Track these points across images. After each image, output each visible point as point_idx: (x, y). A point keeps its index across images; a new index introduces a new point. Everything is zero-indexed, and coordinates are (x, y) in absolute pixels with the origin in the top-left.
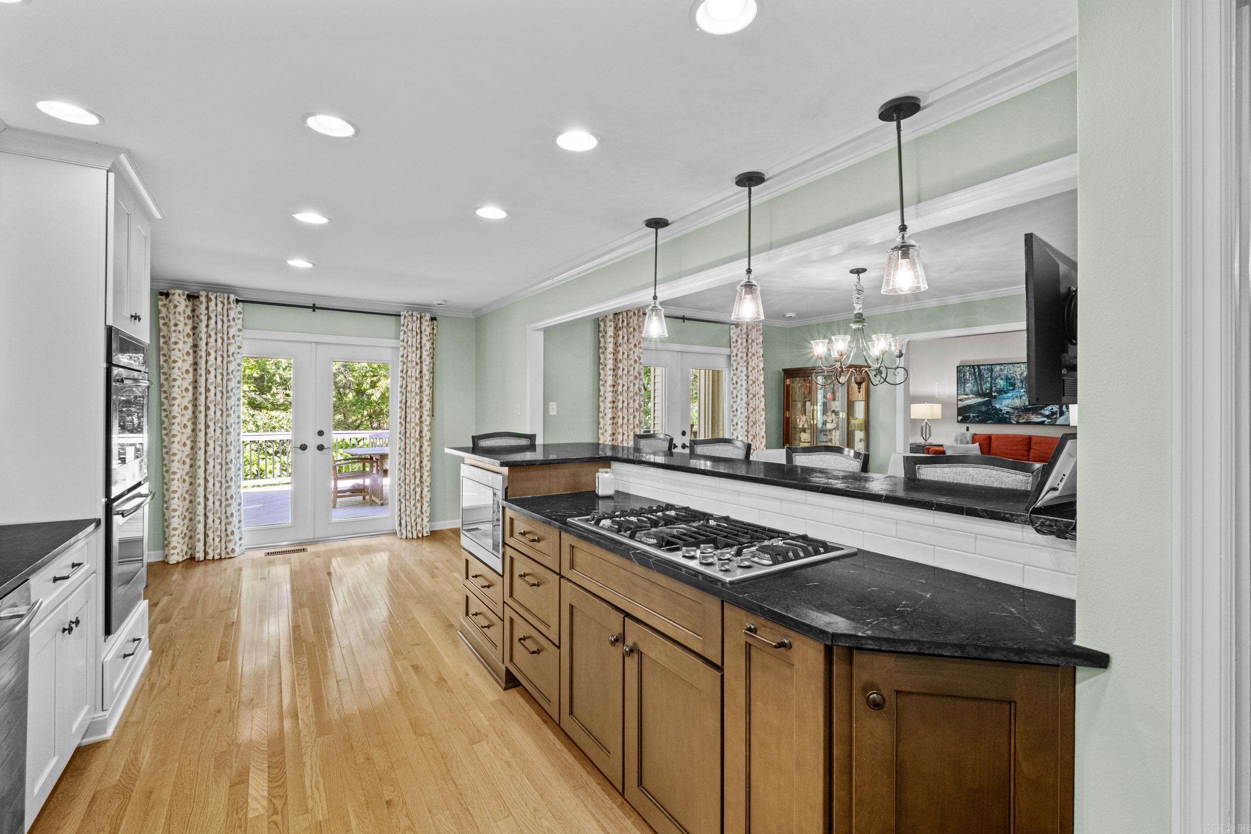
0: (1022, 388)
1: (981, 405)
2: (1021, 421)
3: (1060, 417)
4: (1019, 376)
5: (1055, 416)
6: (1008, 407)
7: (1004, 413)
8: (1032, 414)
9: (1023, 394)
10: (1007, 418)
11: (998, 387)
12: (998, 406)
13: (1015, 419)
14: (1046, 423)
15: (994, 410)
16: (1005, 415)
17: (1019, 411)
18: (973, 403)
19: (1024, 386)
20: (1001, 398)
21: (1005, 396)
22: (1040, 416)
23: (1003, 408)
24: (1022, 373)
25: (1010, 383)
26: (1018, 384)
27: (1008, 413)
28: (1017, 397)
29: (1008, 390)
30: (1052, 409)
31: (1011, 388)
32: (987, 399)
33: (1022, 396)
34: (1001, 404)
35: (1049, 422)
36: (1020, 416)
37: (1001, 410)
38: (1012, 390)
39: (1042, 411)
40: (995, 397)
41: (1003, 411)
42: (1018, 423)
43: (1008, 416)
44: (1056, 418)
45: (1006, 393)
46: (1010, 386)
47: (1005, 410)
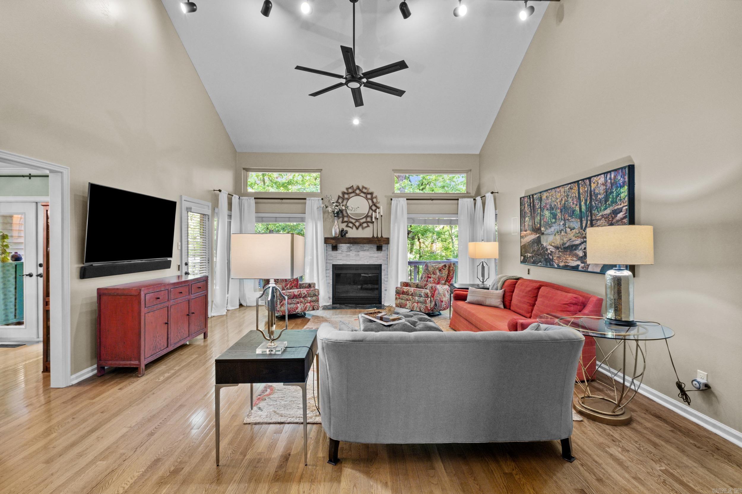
0: (562, 219)
1: (534, 243)
2: (561, 264)
6: (551, 245)
8: (569, 255)
10: (551, 259)
11: (545, 220)
13: (557, 261)
14: (580, 268)
15: (542, 248)
16: (549, 255)
17: (559, 251)
18: (530, 240)
19: (563, 217)
22: (575, 259)
23: (548, 247)
24: (562, 199)
25: (553, 213)
26: (559, 214)
27: (551, 253)
29: (552, 223)
31: (554, 220)
32: (538, 235)
35: (583, 268)
36: (560, 257)
37: (547, 250)
42: (559, 267)
43: (551, 257)
46: (553, 218)
47: (549, 249)
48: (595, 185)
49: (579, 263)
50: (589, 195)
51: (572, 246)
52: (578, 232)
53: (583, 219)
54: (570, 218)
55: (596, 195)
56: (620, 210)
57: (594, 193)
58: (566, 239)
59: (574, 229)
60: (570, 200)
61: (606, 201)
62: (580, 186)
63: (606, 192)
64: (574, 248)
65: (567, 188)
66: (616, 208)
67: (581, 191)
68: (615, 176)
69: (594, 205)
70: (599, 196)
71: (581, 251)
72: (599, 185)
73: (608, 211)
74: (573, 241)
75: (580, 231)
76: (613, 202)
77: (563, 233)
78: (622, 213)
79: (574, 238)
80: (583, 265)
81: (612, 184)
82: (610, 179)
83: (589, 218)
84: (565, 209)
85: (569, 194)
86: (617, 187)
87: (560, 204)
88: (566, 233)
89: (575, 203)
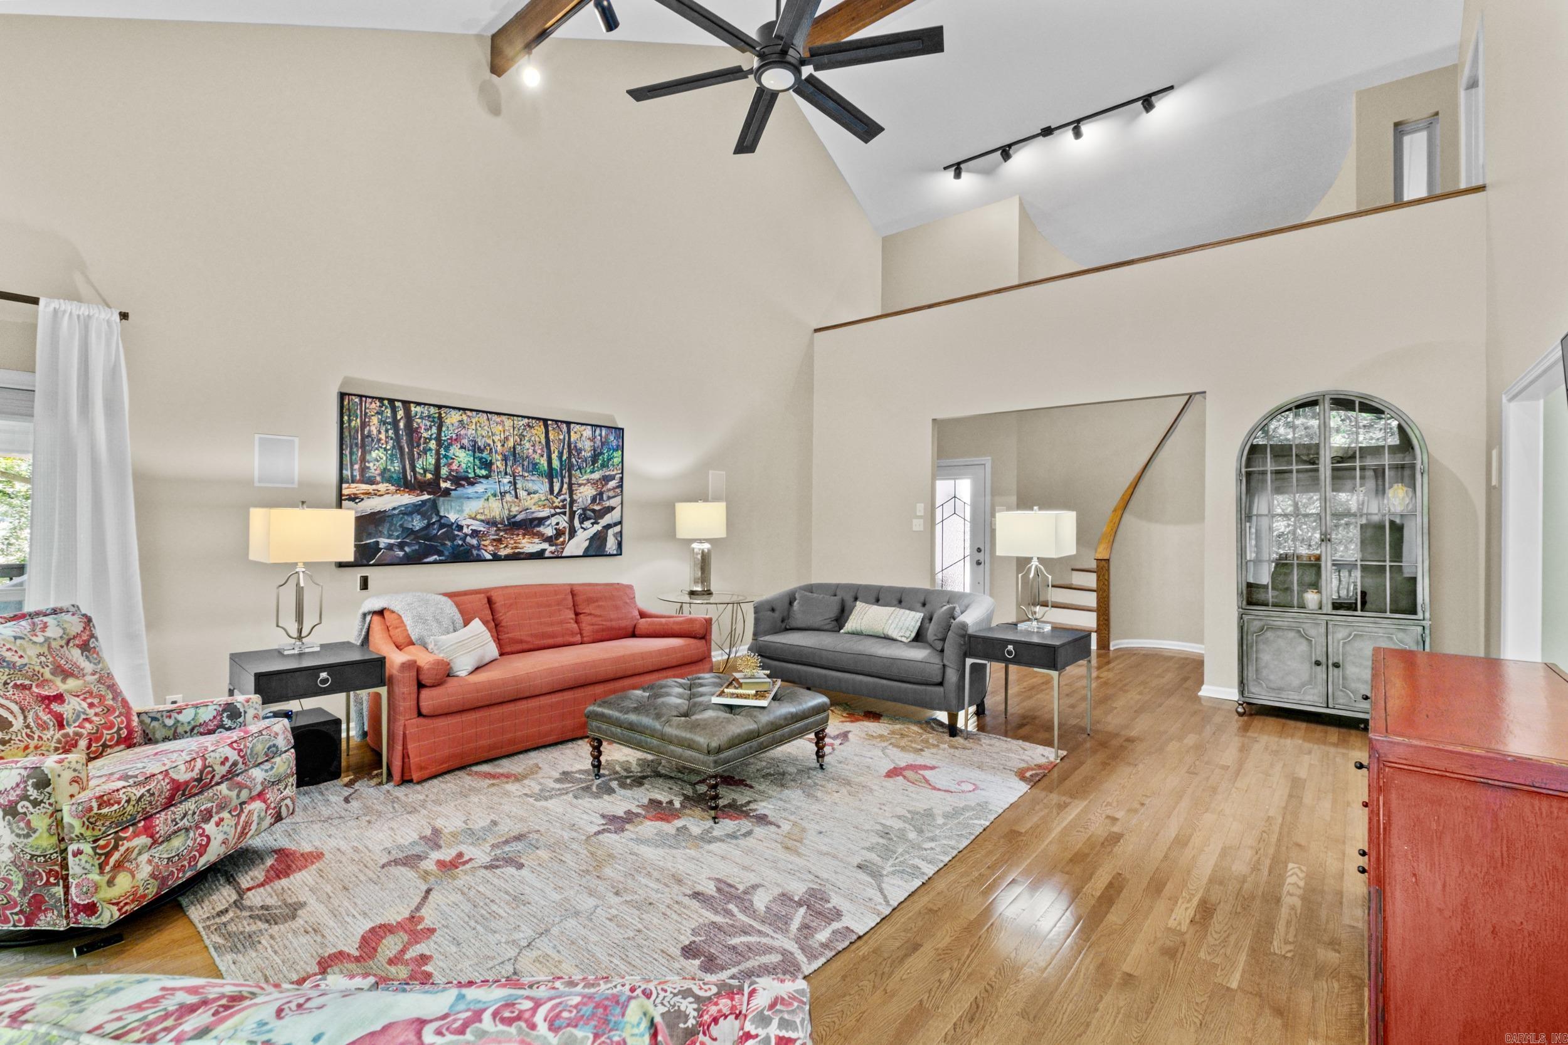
0: (506, 474)
1: (410, 514)
2: (503, 553)
3: (569, 540)
4: (499, 444)
5: (561, 539)
6: (474, 519)
7: (466, 535)
8: (524, 535)
9: (507, 488)
10: (473, 546)
11: (454, 467)
12: (452, 517)
13: (491, 548)
14: (547, 554)
15: (442, 526)
16: (468, 538)
17: (499, 530)
18: (388, 507)
19: (509, 470)
20: (459, 497)
21: (470, 490)
22: (537, 540)
23: (463, 523)
24: (507, 438)
25: (480, 459)
26: (499, 463)
27: (475, 533)
28: (495, 495)
29: (477, 476)
30: (558, 524)
31: (484, 472)
32: (426, 497)
33: (505, 492)
34: (461, 511)
35: (552, 553)
36: (500, 541)
37: (460, 528)
38: (487, 477)
39: (542, 529)
40: (447, 493)
41: (465, 530)
42: (496, 558)
43: (474, 542)
44: (563, 543)
45: (472, 484)
46: (481, 468)
47: (468, 526)
48: (578, 436)
49: (545, 546)
50: (566, 447)
51: (532, 520)
52: (543, 499)
53: (555, 480)
54: (526, 474)
55: (579, 451)
56: (612, 478)
57: (576, 446)
58: (517, 508)
59: (535, 492)
60: (528, 445)
61: (594, 462)
62: (550, 428)
63: (595, 450)
64: (536, 522)
65: (521, 423)
66: (607, 473)
67: (551, 437)
68: (607, 435)
69: (575, 463)
70: (583, 453)
71: (550, 528)
72: (584, 438)
73: (596, 476)
74: (533, 513)
75: (549, 497)
76: (603, 466)
77: (508, 497)
78: (614, 482)
79: (534, 508)
80: (553, 548)
81: (603, 444)
82: (600, 435)
83: (566, 480)
84: (513, 456)
85: (525, 433)
86: (609, 449)
87: (503, 446)
88: (517, 497)
89: (539, 451)
